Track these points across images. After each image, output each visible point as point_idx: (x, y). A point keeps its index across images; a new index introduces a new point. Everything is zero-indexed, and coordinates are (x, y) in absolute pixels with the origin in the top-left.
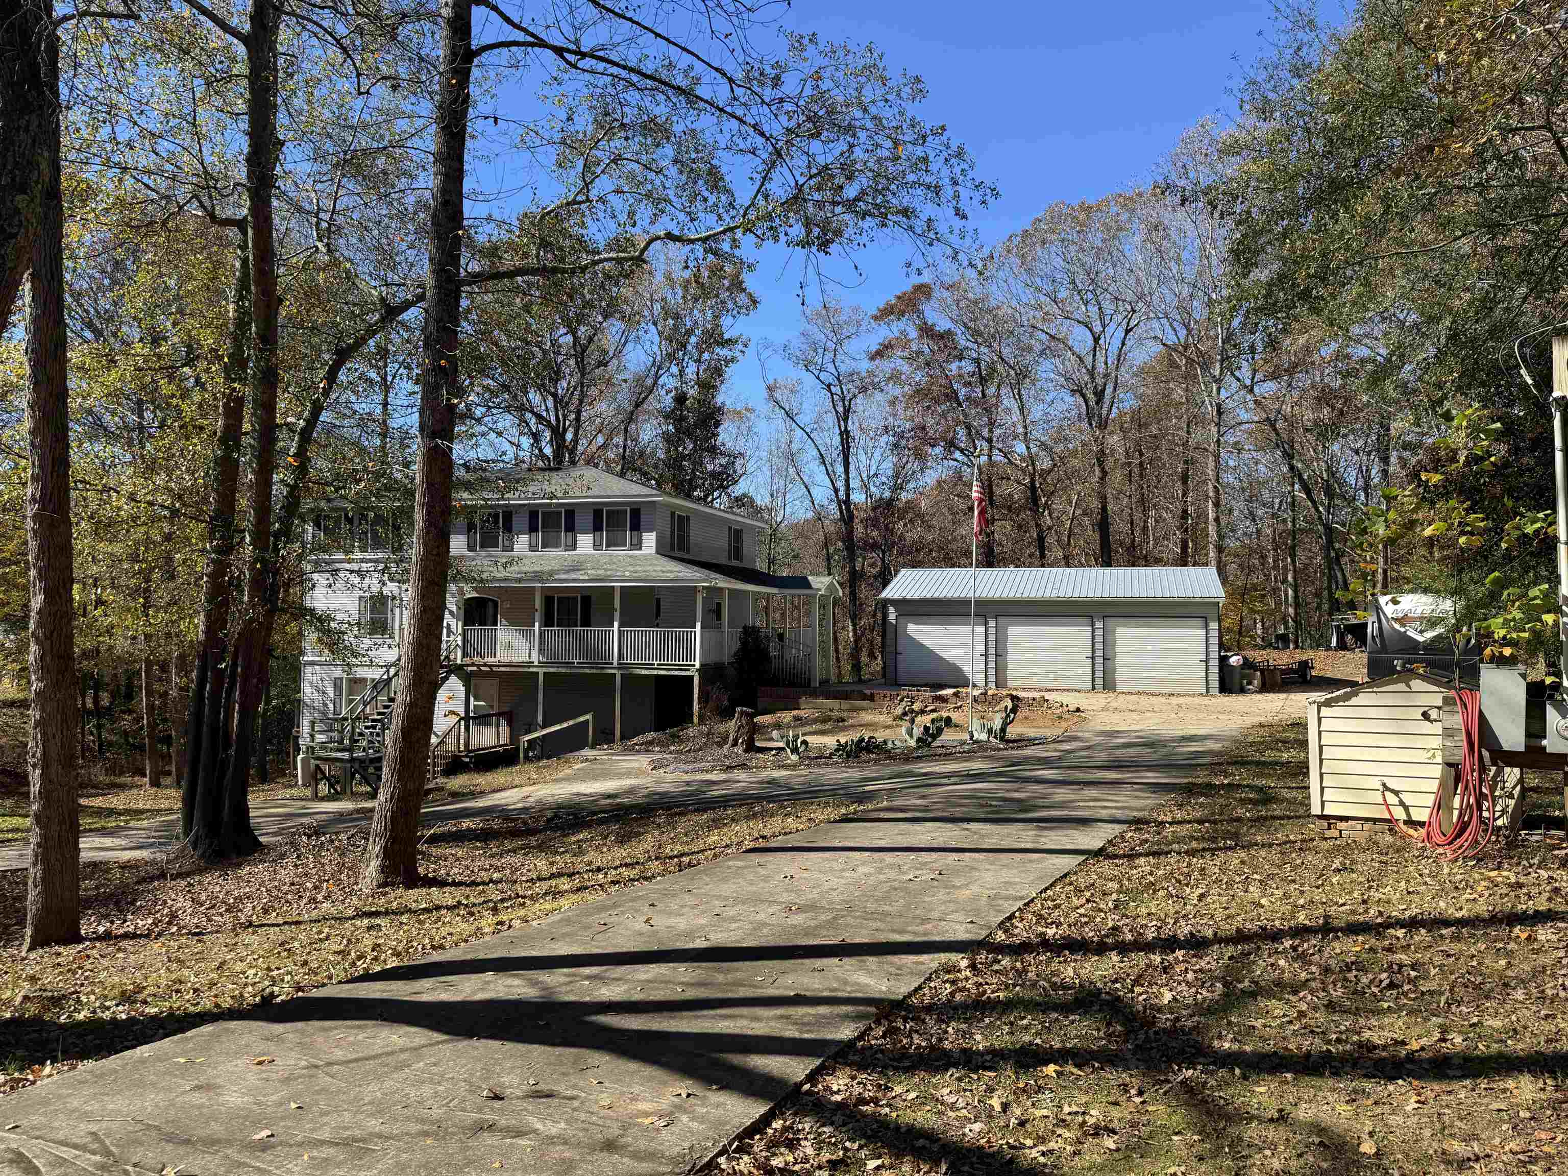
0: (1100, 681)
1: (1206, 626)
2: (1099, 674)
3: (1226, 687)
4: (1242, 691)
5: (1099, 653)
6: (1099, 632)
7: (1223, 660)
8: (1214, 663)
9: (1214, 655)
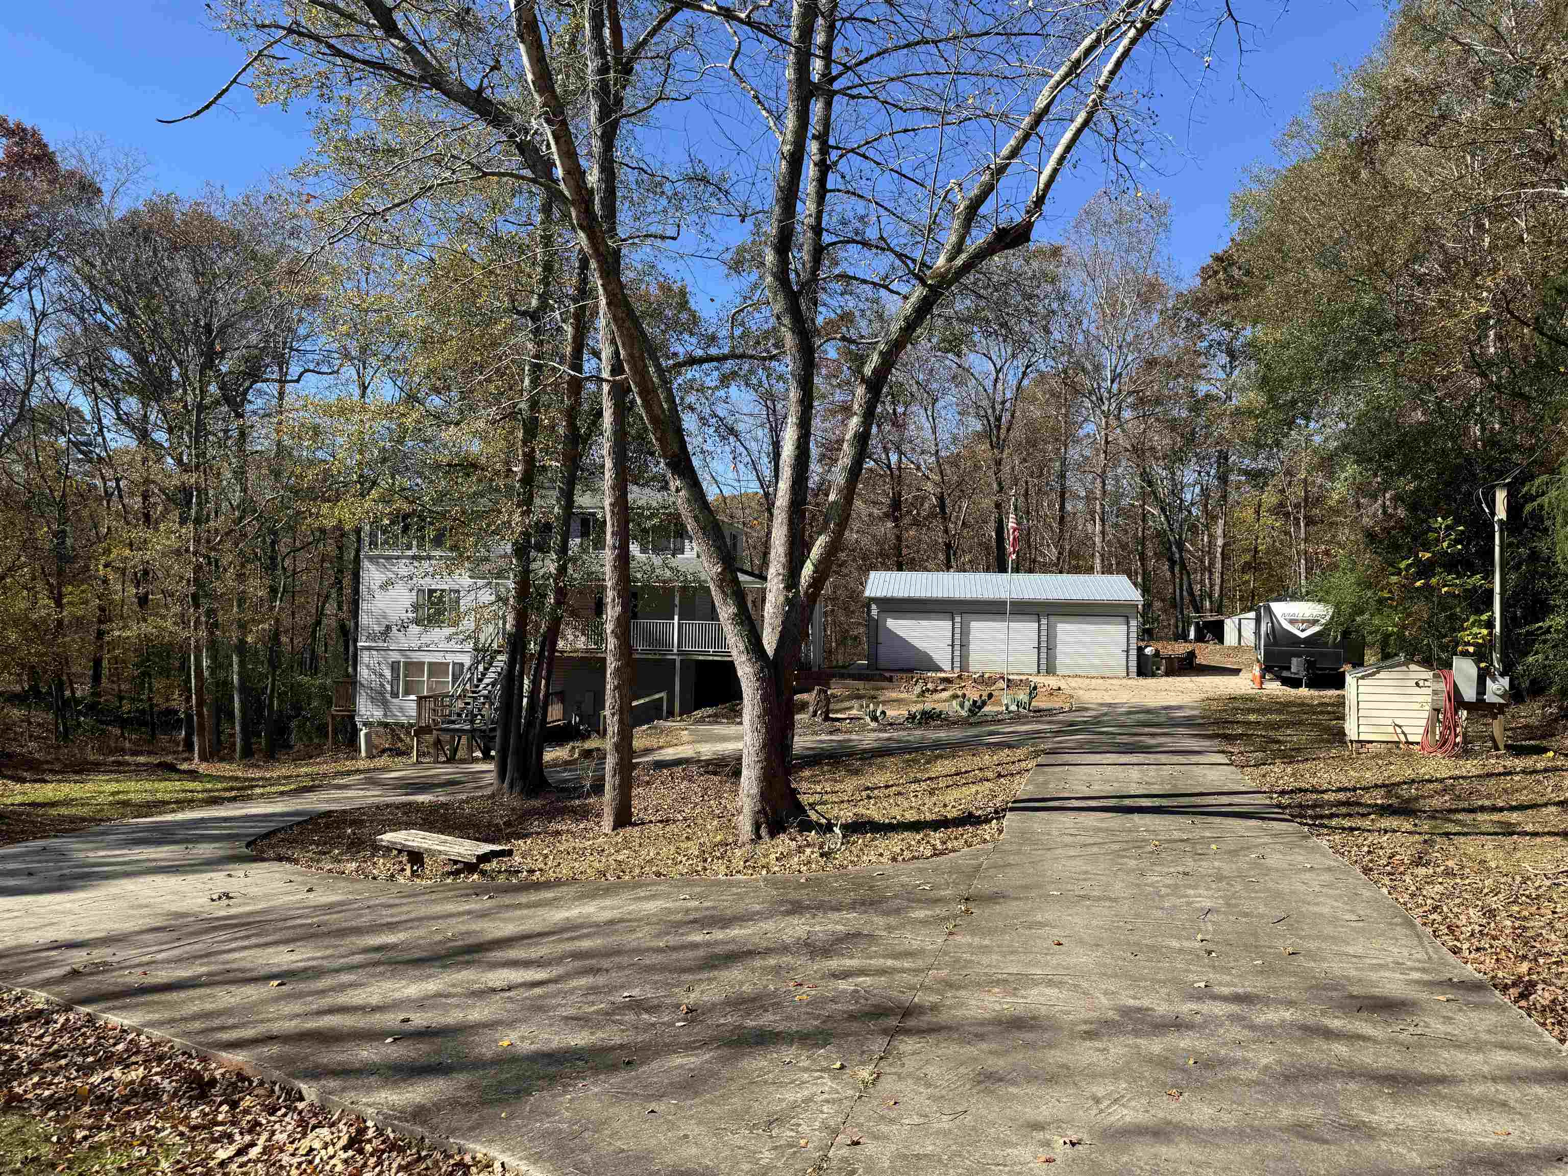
0: (1043, 667)
1: (1128, 623)
2: (1043, 661)
3: (1142, 671)
4: (1153, 675)
5: (1044, 644)
6: (1044, 627)
7: (1140, 650)
8: (1133, 653)
9: (1134, 646)
